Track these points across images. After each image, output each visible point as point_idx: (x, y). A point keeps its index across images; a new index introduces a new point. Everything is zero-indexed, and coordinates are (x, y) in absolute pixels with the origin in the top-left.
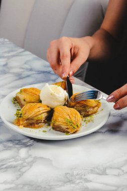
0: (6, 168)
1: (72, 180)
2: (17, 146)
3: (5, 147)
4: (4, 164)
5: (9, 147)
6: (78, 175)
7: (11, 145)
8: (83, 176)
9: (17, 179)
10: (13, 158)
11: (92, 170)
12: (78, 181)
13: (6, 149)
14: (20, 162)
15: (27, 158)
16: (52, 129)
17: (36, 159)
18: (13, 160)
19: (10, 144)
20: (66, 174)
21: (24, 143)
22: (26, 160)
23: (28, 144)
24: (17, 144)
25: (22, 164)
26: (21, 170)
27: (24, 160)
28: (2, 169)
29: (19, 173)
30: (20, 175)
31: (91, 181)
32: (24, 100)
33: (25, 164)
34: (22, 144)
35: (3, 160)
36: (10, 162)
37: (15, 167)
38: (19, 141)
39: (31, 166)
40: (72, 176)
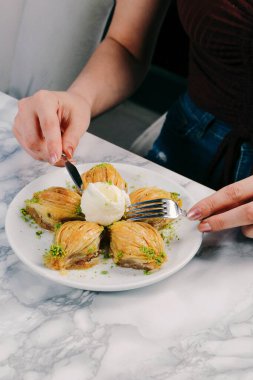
0: (66, 356)
1: (184, 360)
2: (66, 308)
3: (45, 314)
4: (60, 351)
5: (53, 313)
6: (189, 347)
7: (55, 308)
8: (199, 349)
9: (95, 374)
10: (70, 334)
11: (208, 334)
12: (194, 359)
13: (50, 319)
14: (85, 340)
15: (94, 331)
16: (114, 265)
17: (109, 329)
18: (71, 338)
19: (52, 307)
20: (171, 349)
21: (75, 300)
22: (94, 334)
23: (83, 301)
24: (64, 305)
25: (90, 343)
26: (94, 356)
27: (90, 334)
28: (61, 359)
29: (93, 362)
30: (96, 366)
31: (214, 356)
32: (49, 215)
33: (95, 342)
34: (72, 304)
35: (54, 342)
36: (68, 344)
37: (80, 352)
38: (64, 296)
39: (107, 344)
40: (181, 351)
